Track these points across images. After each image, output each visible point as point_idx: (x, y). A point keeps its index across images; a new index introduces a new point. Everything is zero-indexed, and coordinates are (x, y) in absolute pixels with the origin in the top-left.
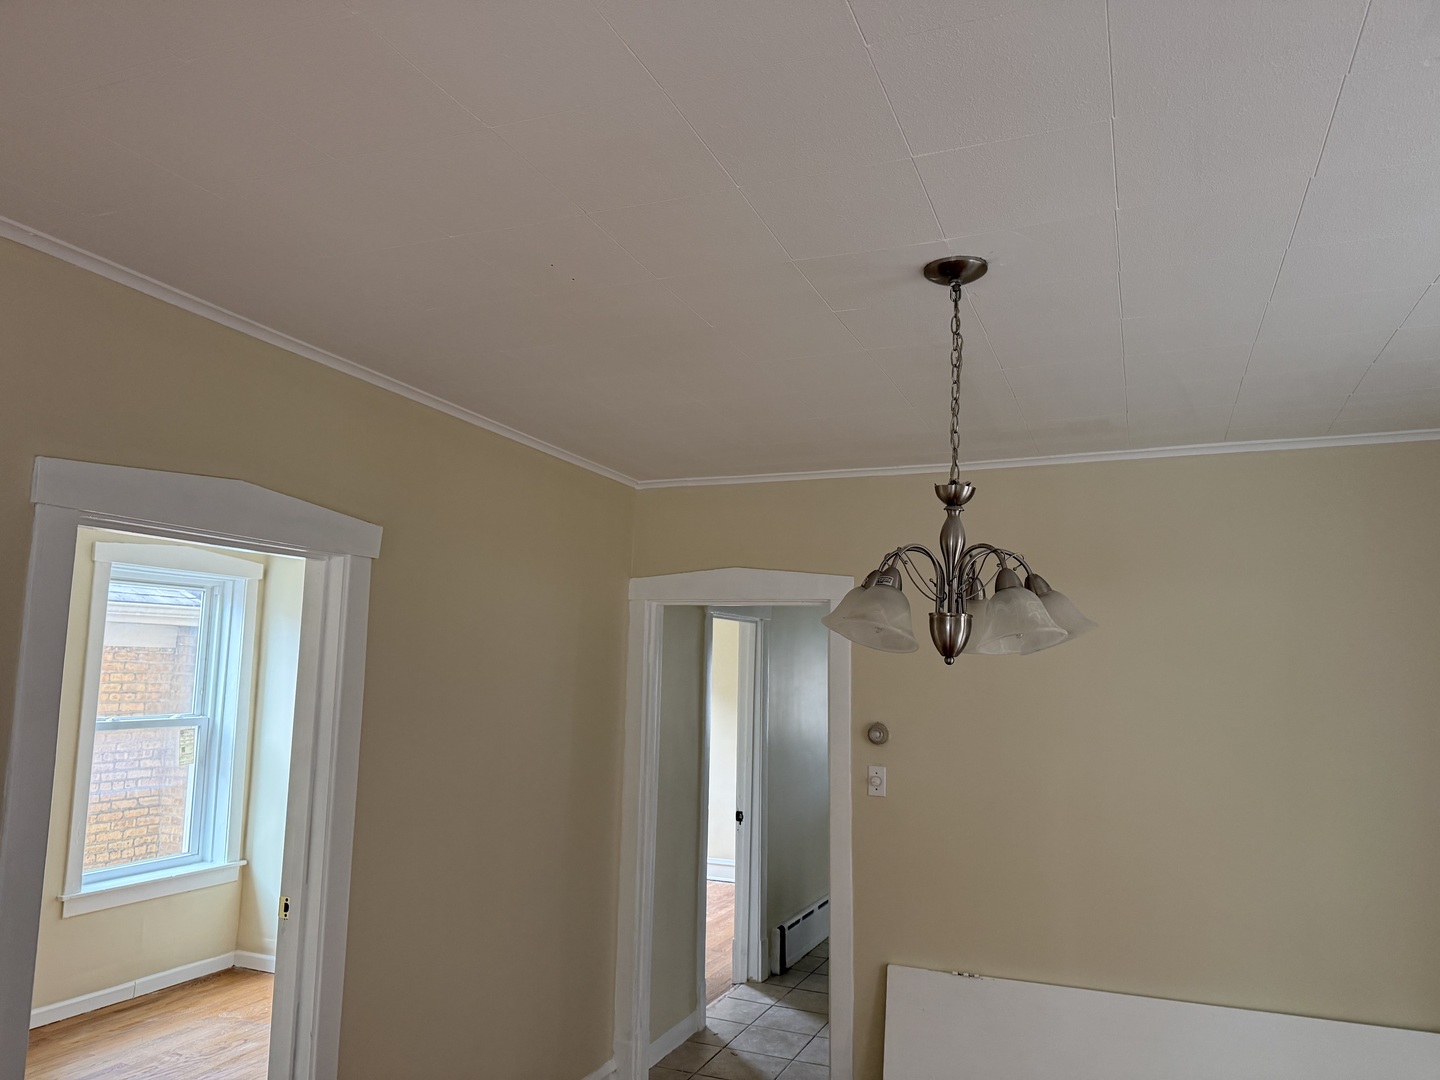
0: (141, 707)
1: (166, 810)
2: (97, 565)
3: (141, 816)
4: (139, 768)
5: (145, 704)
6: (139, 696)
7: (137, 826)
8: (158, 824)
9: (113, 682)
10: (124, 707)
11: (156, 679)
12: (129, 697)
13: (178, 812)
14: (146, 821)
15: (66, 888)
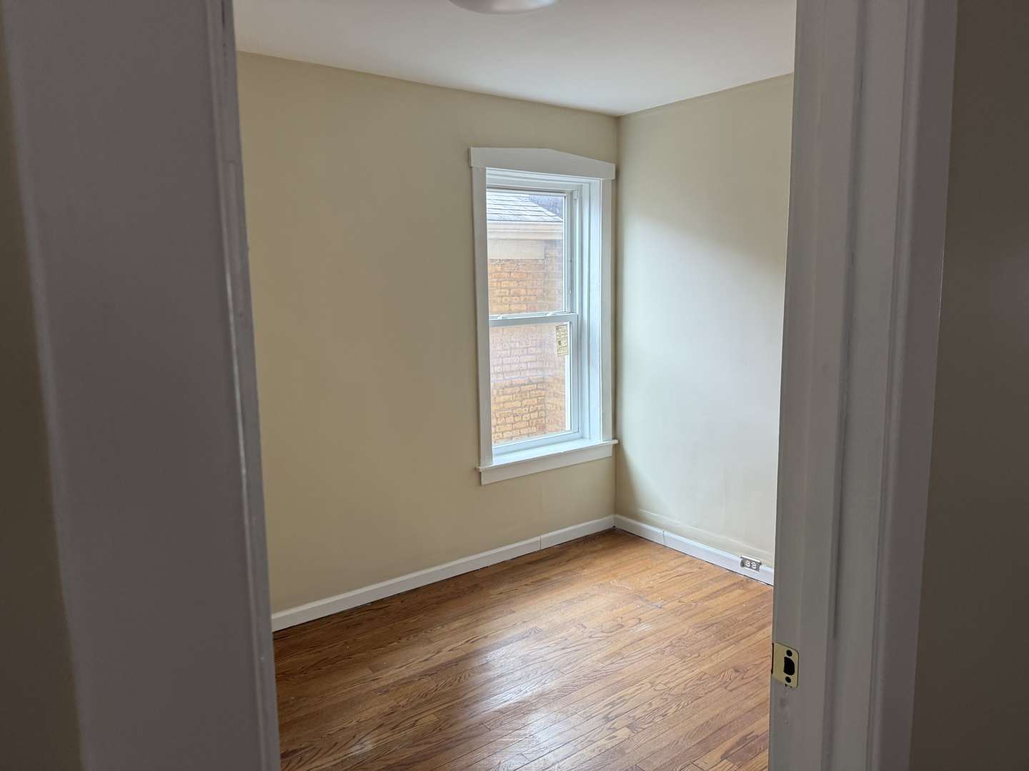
0: (524, 307)
1: (548, 386)
2: (474, 170)
3: (532, 390)
4: (527, 354)
5: (527, 305)
6: (522, 298)
7: (530, 398)
8: (544, 396)
9: (504, 288)
10: (513, 307)
11: (533, 285)
12: (516, 300)
13: (557, 388)
14: (536, 394)
15: (482, 460)
